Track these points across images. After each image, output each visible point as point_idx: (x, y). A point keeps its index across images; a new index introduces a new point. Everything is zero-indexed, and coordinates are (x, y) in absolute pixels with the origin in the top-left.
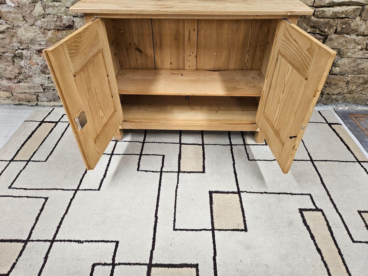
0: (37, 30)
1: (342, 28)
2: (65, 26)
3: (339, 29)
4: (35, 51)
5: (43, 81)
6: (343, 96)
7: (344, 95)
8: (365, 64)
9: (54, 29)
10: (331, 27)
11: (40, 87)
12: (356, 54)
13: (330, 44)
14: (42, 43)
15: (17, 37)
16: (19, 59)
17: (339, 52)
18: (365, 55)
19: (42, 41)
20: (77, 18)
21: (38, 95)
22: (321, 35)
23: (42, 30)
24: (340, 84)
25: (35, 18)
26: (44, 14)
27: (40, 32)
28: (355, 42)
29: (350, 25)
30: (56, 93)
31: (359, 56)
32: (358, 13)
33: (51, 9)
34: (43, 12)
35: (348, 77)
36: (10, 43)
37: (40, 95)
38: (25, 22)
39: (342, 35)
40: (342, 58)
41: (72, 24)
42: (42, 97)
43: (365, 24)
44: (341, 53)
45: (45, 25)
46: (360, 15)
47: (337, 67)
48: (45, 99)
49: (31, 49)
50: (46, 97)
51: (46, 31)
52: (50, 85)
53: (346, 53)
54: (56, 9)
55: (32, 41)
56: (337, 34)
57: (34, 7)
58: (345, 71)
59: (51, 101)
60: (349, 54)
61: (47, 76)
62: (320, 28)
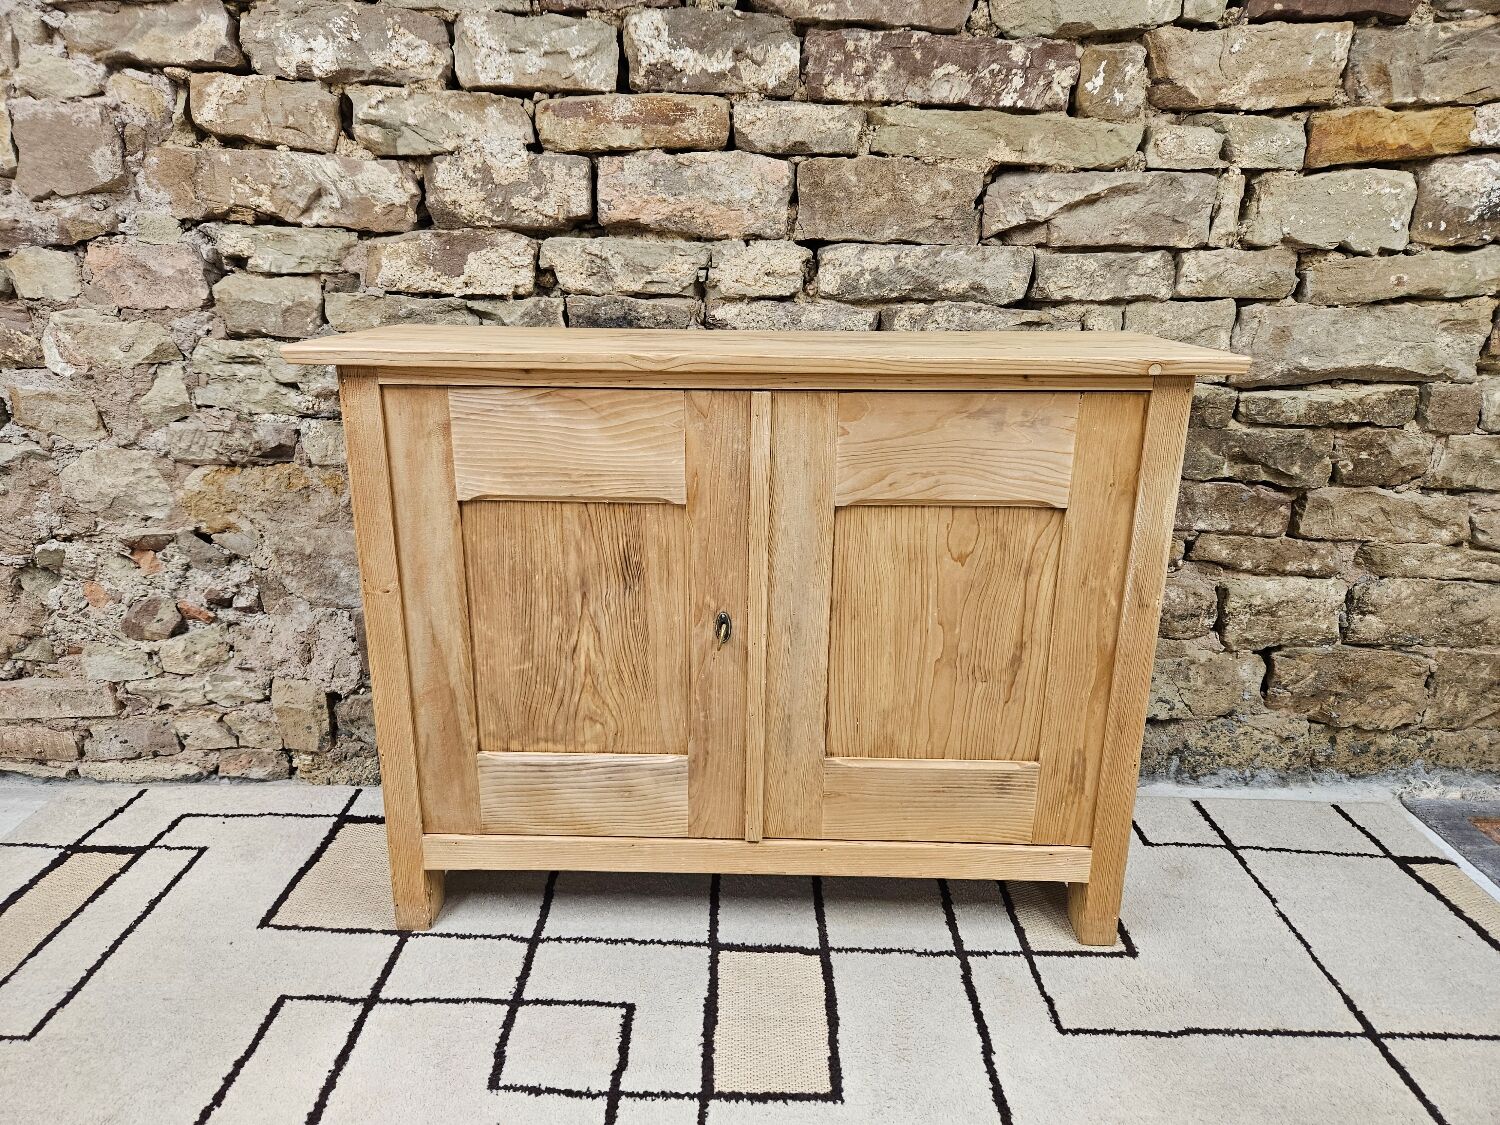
0: (145, 465)
1: (1358, 464)
2: (260, 449)
3: (1347, 467)
4: (116, 547)
5: (122, 667)
6: (1423, 740)
7: (1429, 735)
8: (1482, 600)
9: (215, 462)
10: (1311, 458)
11: (107, 692)
12: (1437, 560)
13: (1324, 521)
14: (155, 513)
15: (58, 489)
16: (41, 578)
17: (1365, 553)
18: (1474, 564)
19: (155, 504)
20: (313, 423)
21: (88, 730)
22: (1278, 488)
23: (169, 461)
24: (1401, 684)
25: (145, 421)
26: (184, 406)
27: (153, 473)
28: (1423, 516)
29: (1389, 452)
30: (170, 720)
31: (1453, 572)
32: (1410, 409)
33: (219, 386)
34: (185, 398)
35: (1426, 656)
36: (22, 512)
37: (97, 729)
38: (103, 433)
39: (1362, 490)
40: (1381, 578)
41: (289, 443)
42: (105, 742)
43: (1447, 447)
44: (1377, 558)
45: (183, 445)
46: (1418, 416)
47: (1371, 613)
48: (117, 746)
49: (104, 537)
50: (120, 739)
51: (182, 469)
52: (151, 685)
53: (1396, 556)
54: (239, 388)
55: (115, 507)
56: (1343, 484)
57: (153, 380)
58: (1409, 628)
59: (139, 756)
60: (1410, 562)
61: (146, 647)
62: (1270, 463)
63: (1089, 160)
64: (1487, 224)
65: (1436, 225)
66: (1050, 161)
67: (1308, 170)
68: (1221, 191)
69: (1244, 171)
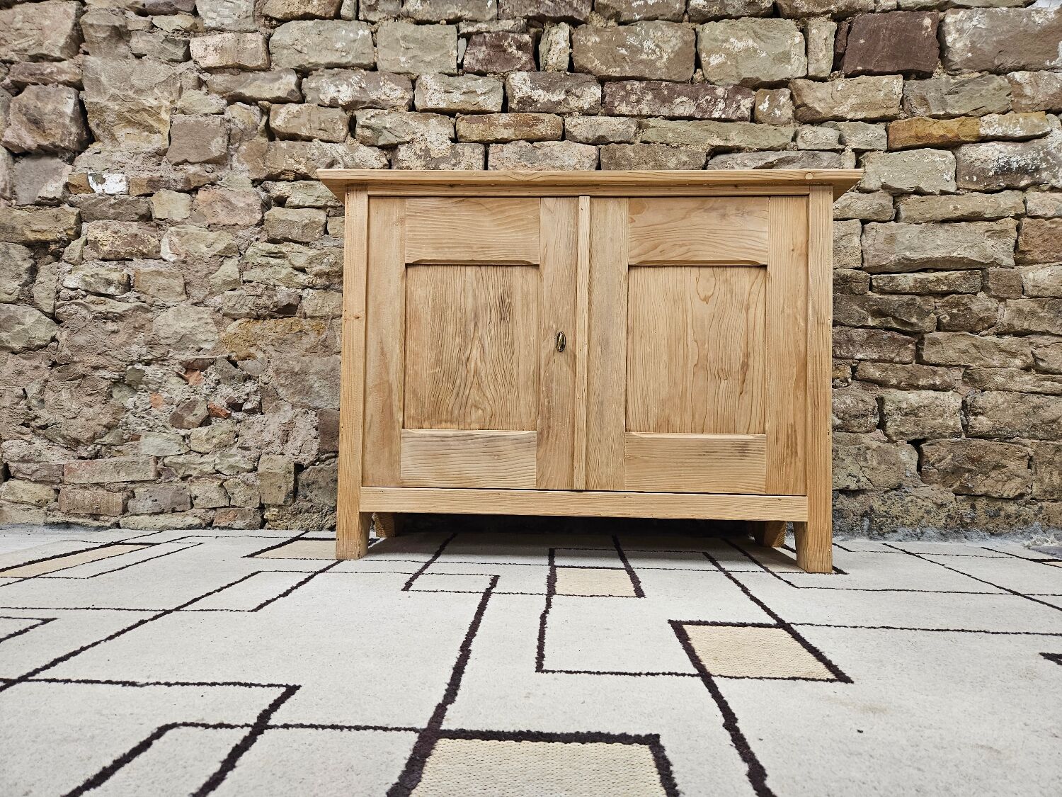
0: (206, 316)
1: (952, 316)
2: (276, 307)
3: (946, 319)
4: (178, 368)
5: (165, 445)
6: (1036, 508)
7: (1039, 504)
8: (1053, 406)
9: (248, 315)
10: (923, 314)
11: (152, 462)
12: (1017, 379)
13: (938, 352)
14: (206, 346)
15: (150, 330)
16: (126, 391)
17: (969, 374)
18: (1042, 383)
19: (206, 341)
20: (311, 291)
21: (132, 492)
22: (905, 333)
23: (220, 315)
24: (1012, 465)
25: (211, 289)
26: (236, 281)
27: (210, 321)
28: (1002, 351)
29: (970, 308)
30: (188, 486)
31: (1029, 387)
32: (978, 283)
33: (258, 270)
34: (238, 276)
35: (1025, 446)
36: (125, 344)
37: (140, 491)
38: (184, 297)
39: (958, 333)
40: (983, 391)
41: (295, 303)
42: (143, 503)
43: (1006, 306)
44: (977, 377)
45: (230, 304)
46: (984, 288)
47: (980, 413)
48: (149, 502)
49: (171, 361)
50: (152, 498)
51: (227, 320)
52: (180, 460)
53: (989, 376)
54: (270, 270)
55: (182, 341)
56: (946, 331)
57: (220, 265)
58: (1008, 424)
59: (162, 512)
60: (999, 379)
61: (183, 432)
62: (897, 315)
63: (764, 144)
64: (1001, 177)
65: (971, 179)
66: (743, 145)
67: (890, 150)
68: (842, 161)
69: (854, 150)
